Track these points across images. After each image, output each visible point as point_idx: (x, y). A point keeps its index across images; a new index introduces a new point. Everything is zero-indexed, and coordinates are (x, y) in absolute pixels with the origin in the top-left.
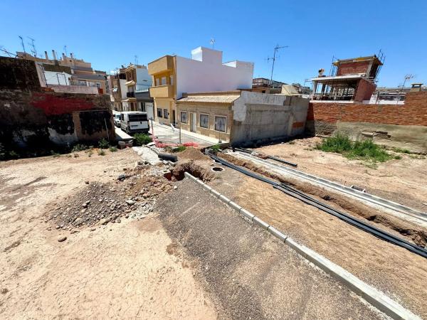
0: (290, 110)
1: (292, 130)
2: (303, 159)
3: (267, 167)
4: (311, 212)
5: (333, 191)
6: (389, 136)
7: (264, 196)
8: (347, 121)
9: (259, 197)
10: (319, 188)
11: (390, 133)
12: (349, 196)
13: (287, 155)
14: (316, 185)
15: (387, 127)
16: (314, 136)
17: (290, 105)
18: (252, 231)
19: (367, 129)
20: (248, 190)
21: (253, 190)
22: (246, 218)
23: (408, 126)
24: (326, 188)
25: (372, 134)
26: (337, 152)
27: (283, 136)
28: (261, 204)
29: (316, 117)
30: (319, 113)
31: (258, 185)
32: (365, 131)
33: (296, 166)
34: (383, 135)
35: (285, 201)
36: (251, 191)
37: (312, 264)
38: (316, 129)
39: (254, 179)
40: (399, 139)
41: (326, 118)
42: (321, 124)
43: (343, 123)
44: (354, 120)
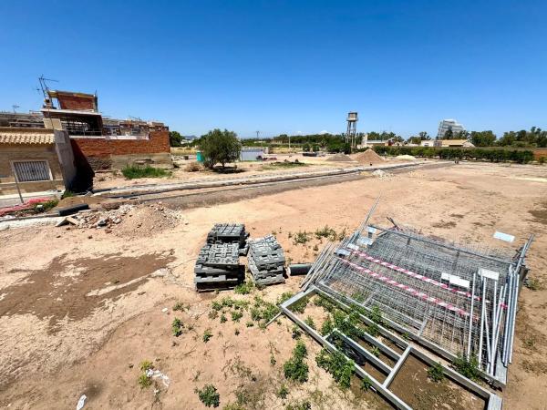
6: (154, 162)
8: (119, 154)
11: (153, 159)
15: (149, 156)
19: (138, 158)
23: (160, 154)
25: (142, 162)
29: (85, 153)
30: (87, 148)
32: (137, 160)
34: (149, 161)
38: (92, 165)
40: (159, 162)
41: (98, 153)
42: (96, 159)
43: (117, 157)
44: (125, 152)
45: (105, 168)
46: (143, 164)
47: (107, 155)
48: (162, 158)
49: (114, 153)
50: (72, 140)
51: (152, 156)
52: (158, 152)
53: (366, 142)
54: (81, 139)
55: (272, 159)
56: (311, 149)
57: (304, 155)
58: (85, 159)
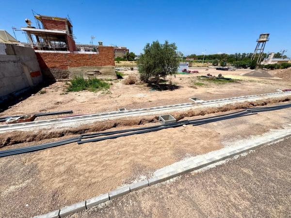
0: (19, 60)
1: (32, 80)
2: (69, 103)
3: (46, 127)
4: (124, 142)
5: (114, 118)
6: (101, 73)
7: (81, 160)
8: (75, 66)
9: (77, 166)
10: (107, 121)
11: (101, 71)
12: (124, 116)
13: (51, 105)
14: (103, 120)
15: (98, 68)
16: (56, 81)
17: (15, 54)
18: (120, 210)
19: (89, 70)
20: (56, 170)
21: (63, 164)
22: (100, 206)
23: (106, 66)
24: (110, 119)
25: (92, 73)
26: (84, 89)
27: (26, 88)
28: (90, 172)
29: (49, 65)
30: (49, 61)
31: (61, 154)
32: (88, 72)
33: (71, 112)
34: (98, 73)
35: (103, 149)
36: (62, 168)
37: (171, 180)
38: (55, 75)
39: (49, 150)
40: (105, 74)
41: (58, 65)
42: (56, 70)
43: (73, 68)
44: (79, 65)
45: (64, 78)
46: (93, 75)
47: (65, 67)
48: (108, 70)
49: (71, 65)
50: (37, 54)
51: (100, 68)
52: (105, 65)
53: (271, 60)
54: (44, 53)
55: (194, 72)
56: (219, 64)
57: (217, 69)
58: (49, 70)
